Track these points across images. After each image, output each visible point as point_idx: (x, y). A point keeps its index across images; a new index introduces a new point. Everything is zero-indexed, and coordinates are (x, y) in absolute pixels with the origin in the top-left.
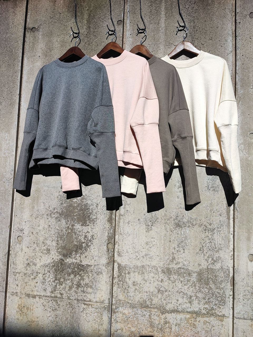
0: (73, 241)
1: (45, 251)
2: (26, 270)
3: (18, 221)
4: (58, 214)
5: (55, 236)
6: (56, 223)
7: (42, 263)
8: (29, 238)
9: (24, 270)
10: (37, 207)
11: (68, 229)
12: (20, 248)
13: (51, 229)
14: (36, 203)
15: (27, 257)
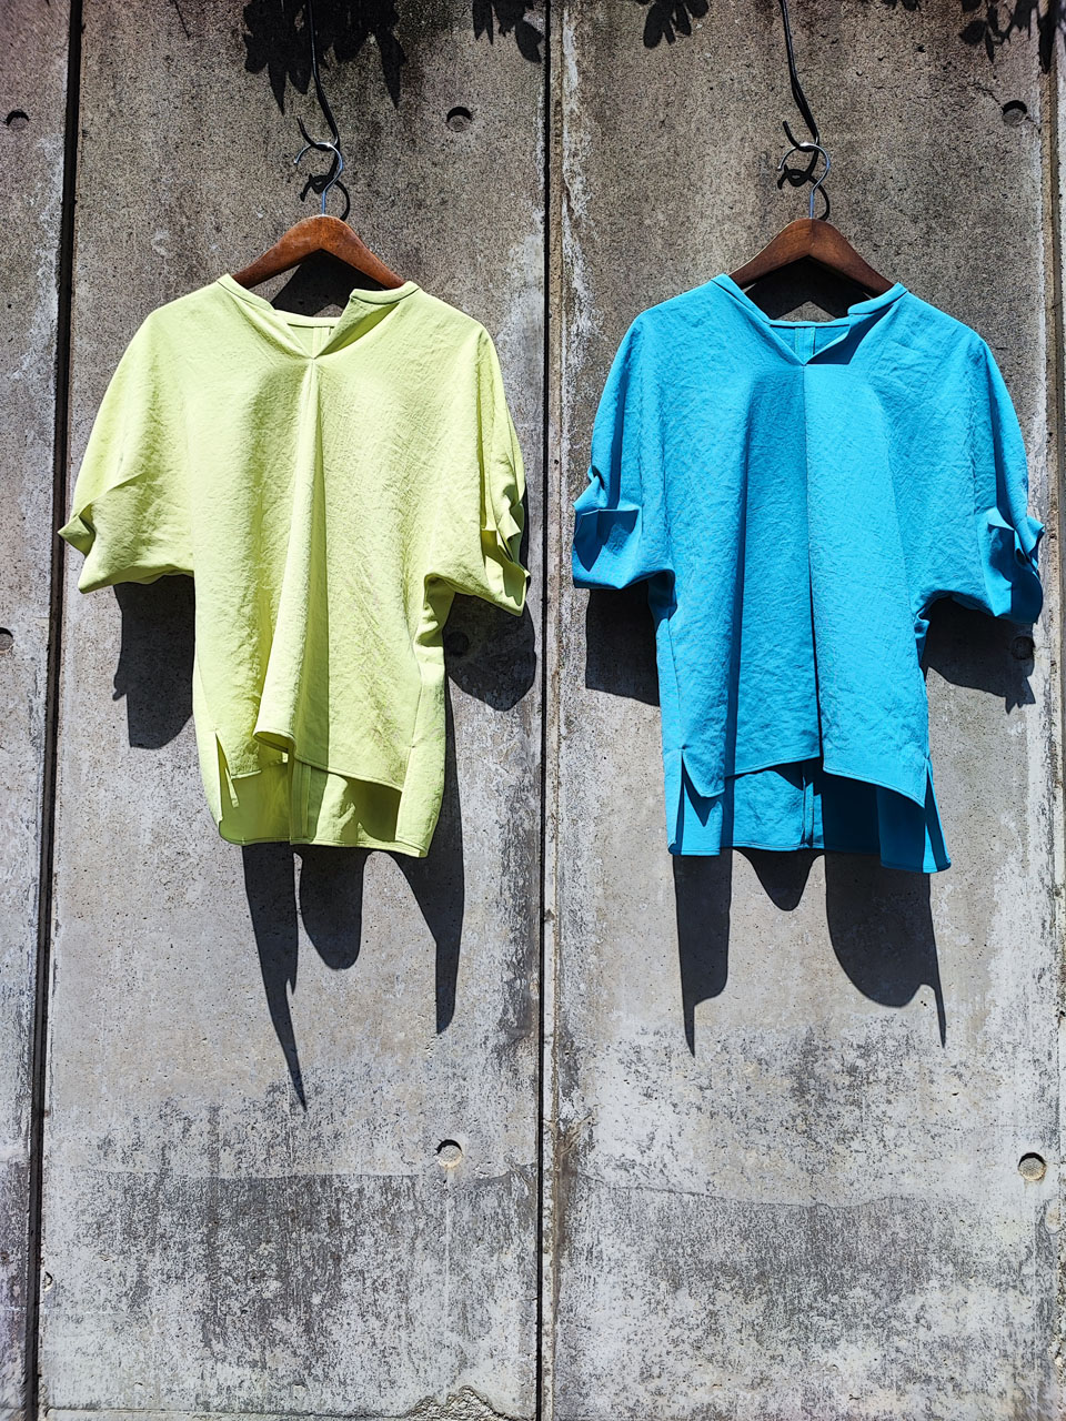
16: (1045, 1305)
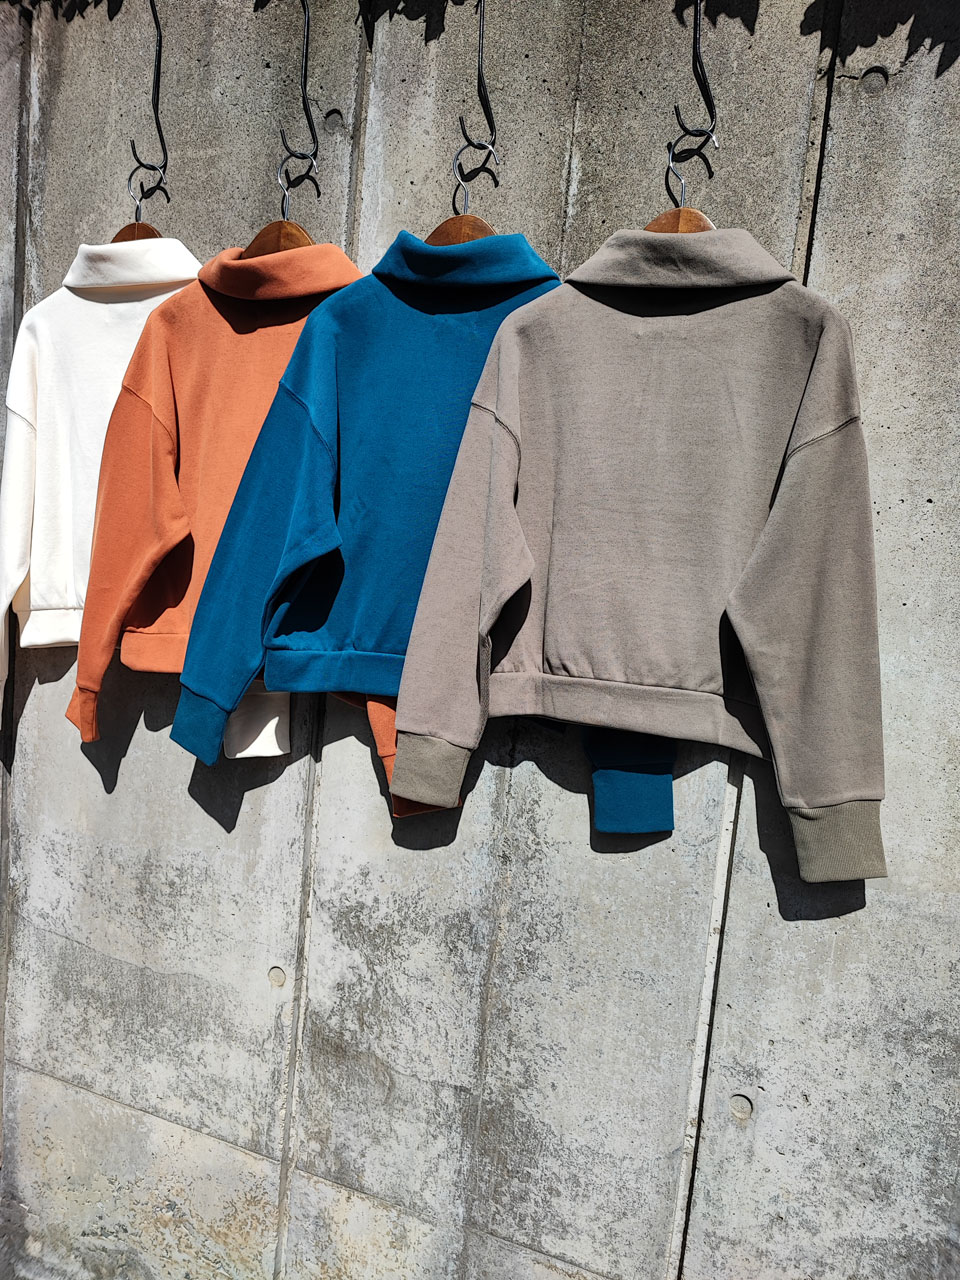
1: (864, 1187)
2: (767, 1240)
3: (735, 1030)
4: (948, 1048)
6: (933, 1080)
7: (849, 1230)
8: (785, 1112)
9: (759, 1238)
10: (837, 990)
12: (740, 1144)
13: (901, 1102)
14: (830, 973)
15: (774, 1188)
16: (276, 1073)
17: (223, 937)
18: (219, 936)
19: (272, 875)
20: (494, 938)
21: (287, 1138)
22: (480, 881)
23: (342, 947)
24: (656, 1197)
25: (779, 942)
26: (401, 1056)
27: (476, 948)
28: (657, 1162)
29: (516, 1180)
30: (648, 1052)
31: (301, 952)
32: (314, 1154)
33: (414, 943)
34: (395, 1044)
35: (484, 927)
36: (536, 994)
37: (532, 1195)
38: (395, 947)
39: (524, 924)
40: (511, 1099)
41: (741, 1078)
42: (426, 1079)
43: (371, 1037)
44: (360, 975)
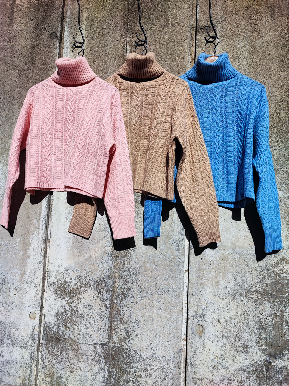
0: (284, 335)
1: (240, 349)
2: (212, 376)
3: (195, 302)
4: (259, 295)
5: (255, 327)
6: (257, 308)
7: (237, 365)
8: (214, 328)
9: (210, 376)
10: (224, 283)
11: (275, 317)
12: (200, 342)
13: (247, 317)
14: (222, 278)
15: (213, 356)
16: (32, 354)
17: (11, 304)
18: (9, 304)
19: (31, 277)
20: (114, 286)
21: (36, 380)
22: (108, 266)
23: (58, 299)
24: (175, 369)
25: (206, 270)
26: (81, 337)
27: (108, 290)
28: (174, 356)
29: (125, 375)
30: (168, 316)
31: (42, 304)
32: (48, 383)
33: (85, 293)
34: (79, 332)
35: (110, 282)
36: (129, 303)
37: (131, 379)
38: (79, 295)
39: (124, 279)
40: (122, 344)
41: (199, 319)
42: (91, 343)
43: (70, 332)
44: (65, 309)
